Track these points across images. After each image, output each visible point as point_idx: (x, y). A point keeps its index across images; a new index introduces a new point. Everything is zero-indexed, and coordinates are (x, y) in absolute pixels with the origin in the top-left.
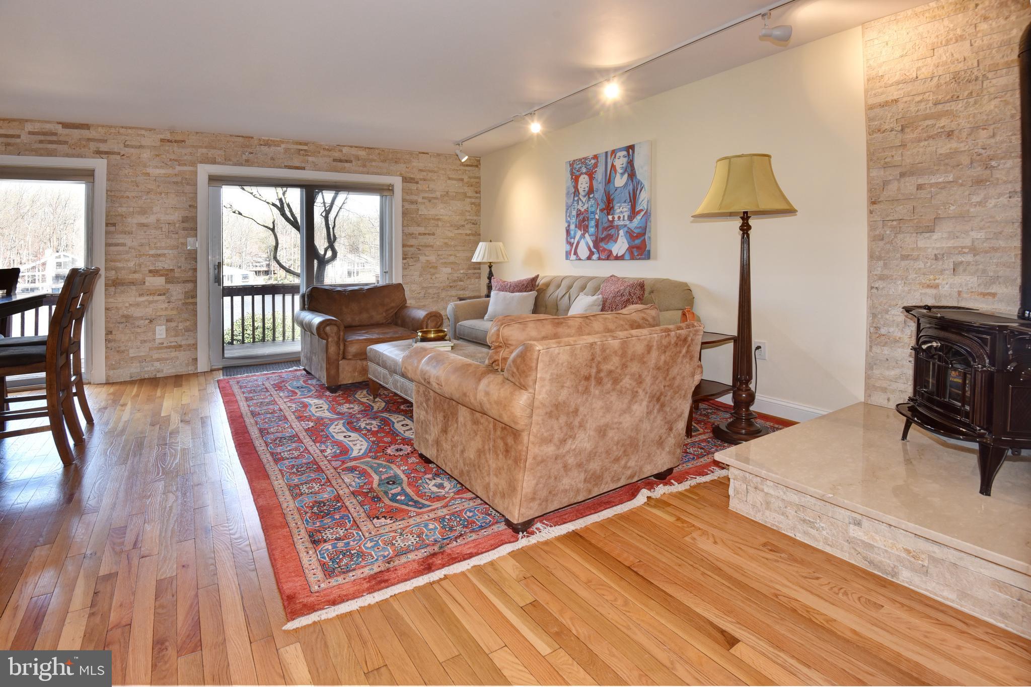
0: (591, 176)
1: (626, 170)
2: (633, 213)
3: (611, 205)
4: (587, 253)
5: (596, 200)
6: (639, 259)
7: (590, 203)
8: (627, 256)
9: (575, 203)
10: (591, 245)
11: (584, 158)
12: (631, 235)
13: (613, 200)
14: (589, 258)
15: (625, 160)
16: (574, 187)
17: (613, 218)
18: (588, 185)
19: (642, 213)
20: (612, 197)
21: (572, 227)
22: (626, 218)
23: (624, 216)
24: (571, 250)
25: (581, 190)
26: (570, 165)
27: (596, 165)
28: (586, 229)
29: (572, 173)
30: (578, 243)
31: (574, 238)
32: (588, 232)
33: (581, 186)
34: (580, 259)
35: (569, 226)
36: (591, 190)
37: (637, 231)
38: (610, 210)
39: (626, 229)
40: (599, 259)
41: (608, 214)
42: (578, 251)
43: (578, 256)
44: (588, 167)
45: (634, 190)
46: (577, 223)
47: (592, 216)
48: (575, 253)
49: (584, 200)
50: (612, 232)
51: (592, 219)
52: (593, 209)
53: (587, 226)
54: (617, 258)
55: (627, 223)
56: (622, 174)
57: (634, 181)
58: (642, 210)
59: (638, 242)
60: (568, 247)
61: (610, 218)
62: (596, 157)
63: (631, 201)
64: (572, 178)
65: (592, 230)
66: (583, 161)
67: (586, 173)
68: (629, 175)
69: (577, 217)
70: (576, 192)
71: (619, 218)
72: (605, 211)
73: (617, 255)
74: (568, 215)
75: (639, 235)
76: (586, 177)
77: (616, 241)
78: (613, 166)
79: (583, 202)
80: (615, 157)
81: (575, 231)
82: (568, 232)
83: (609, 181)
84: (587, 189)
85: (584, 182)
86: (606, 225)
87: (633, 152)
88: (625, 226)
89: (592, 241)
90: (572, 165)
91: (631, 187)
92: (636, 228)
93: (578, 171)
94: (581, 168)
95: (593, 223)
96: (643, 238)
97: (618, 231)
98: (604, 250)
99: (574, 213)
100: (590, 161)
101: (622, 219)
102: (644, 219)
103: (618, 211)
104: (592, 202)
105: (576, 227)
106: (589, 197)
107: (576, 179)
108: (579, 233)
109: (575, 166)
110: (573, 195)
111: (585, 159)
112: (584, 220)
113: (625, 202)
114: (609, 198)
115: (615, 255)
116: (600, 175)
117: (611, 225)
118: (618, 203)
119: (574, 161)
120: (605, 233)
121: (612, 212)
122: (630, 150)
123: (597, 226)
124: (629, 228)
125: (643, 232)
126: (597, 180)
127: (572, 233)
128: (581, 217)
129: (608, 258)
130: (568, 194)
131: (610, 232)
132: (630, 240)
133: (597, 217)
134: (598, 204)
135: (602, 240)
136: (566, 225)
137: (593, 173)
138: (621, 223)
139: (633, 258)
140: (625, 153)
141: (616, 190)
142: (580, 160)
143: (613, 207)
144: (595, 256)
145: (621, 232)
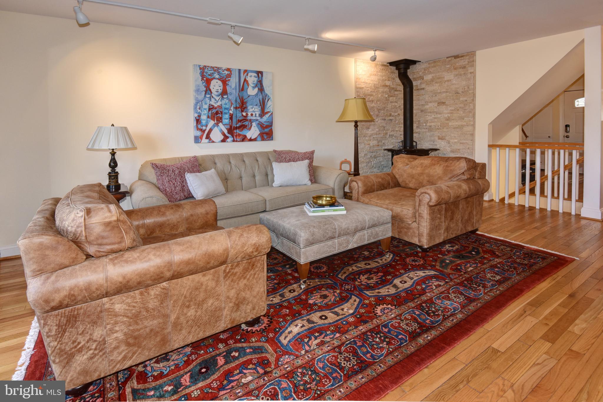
0: (225, 82)
1: (256, 86)
2: (263, 113)
3: (245, 106)
4: (222, 137)
5: (230, 100)
6: (268, 140)
7: (223, 102)
8: (259, 138)
9: (207, 99)
10: (226, 132)
11: (216, 67)
12: (261, 126)
13: (246, 103)
14: (223, 141)
15: (256, 79)
16: (206, 87)
17: (247, 114)
18: (222, 88)
19: (270, 114)
20: (245, 101)
21: (204, 117)
22: (257, 115)
23: (256, 114)
24: (202, 135)
25: (213, 91)
26: (200, 69)
27: (229, 76)
28: (220, 120)
29: (203, 76)
30: (211, 130)
31: (207, 126)
32: (222, 122)
33: (214, 87)
34: (213, 142)
35: (199, 116)
36: (224, 93)
37: (266, 124)
38: (244, 109)
39: (257, 122)
40: (234, 141)
41: (242, 111)
42: (211, 136)
43: (210, 139)
44: (222, 75)
45: (263, 99)
46: (210, 115)
47: (226, 111)
48: (208, 137)
49: (217, 98)
50: (246, 123)
51: (225, 113)
52: (227, 106)
53: (221, 118)
54: (251, 140)
55: (259, 118)
56: (254, 88)
57: (263, 93)
58: (269, 112)
59: (267, 130)
60: (199, 133)
61: (244, 114)
62: (228, 70)
63: (261, 105)
64: (202, 79)
65: (226, 121)
66: (217, 70)
67: (218, 79)
68: (259, 89)
69: (209, 110)
70: (208, 90)
71: (252, 115)
72: (240, 109)
73: (251, 138)
74: (198, 107)
75: (267, 127)
76: (220, 83)
77: (250, 129)
78: (245, 80)
79: (216, 100)
80: (247, 75)
81: (207, 120)
82: (198, 121)
83: (243, 89)
84: (220, 91)
85: (216, 86)
86: (241, 119)
87: (262, 76)
88: (257, 120)
89: (226, 129)
90: (203, 69)
91: (261, 97)
92: (265, 122)
93: (209, 75)
94: (213, 73)
95: (227, 116)
96: (270, 128)
97: (251, 123)
98: (239, 135)
99: (206, 107)
100: (223, 71)
101: (254, 115)
102: (270, 117)
103: (251, 110)
104: (226, 101)
105: (208, 117)
106: (223, 97)
107: (208, 82)
108: (211, 123)
109: (206, 70)
110: (204, 92)
111: (218, 68)
112: (217, 113)
113: (256, 105)
114: (243, 102)
115: (249, 138)
116: (233, 82)
117: (245, 118)
118: (250, 105)
119: (205, 66)
120: (240, 124)
121: (245, 110)
122: (260, 74)
123: (231, 118)
124: (260, 122)
125: (271, 124)
126: (231, 87)
127: (204, 122)
128: (214, 111)
129: (243, 140)
130: (197, 91)
131: (244, 123)
132: (261, 129)
133: (231, 112)
134: (232, 104)
135: (236, 128)
136: (196, 115)
137: (227, 81)
138: (253, 118)
139: (263, 139)
140: (256, 75)
141: (249, 97)
142: (213, 68)
143: (246, 107)
144: (230, 139)
145: (254, 124)
